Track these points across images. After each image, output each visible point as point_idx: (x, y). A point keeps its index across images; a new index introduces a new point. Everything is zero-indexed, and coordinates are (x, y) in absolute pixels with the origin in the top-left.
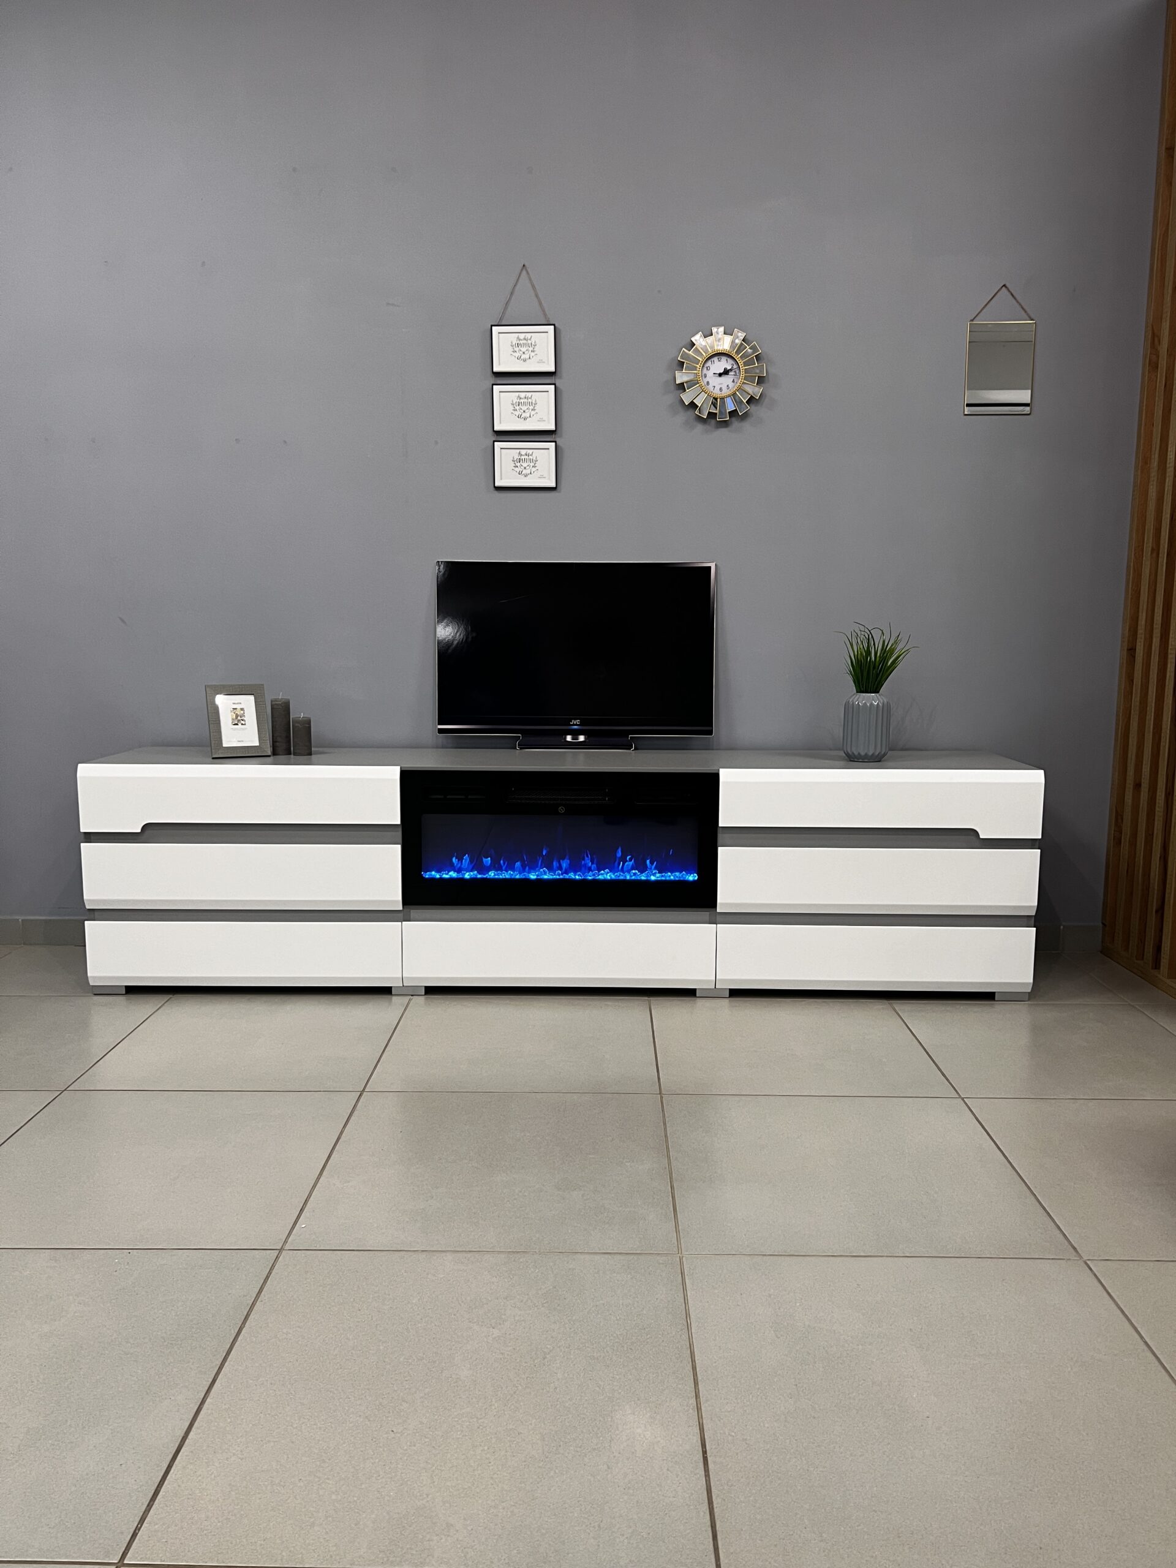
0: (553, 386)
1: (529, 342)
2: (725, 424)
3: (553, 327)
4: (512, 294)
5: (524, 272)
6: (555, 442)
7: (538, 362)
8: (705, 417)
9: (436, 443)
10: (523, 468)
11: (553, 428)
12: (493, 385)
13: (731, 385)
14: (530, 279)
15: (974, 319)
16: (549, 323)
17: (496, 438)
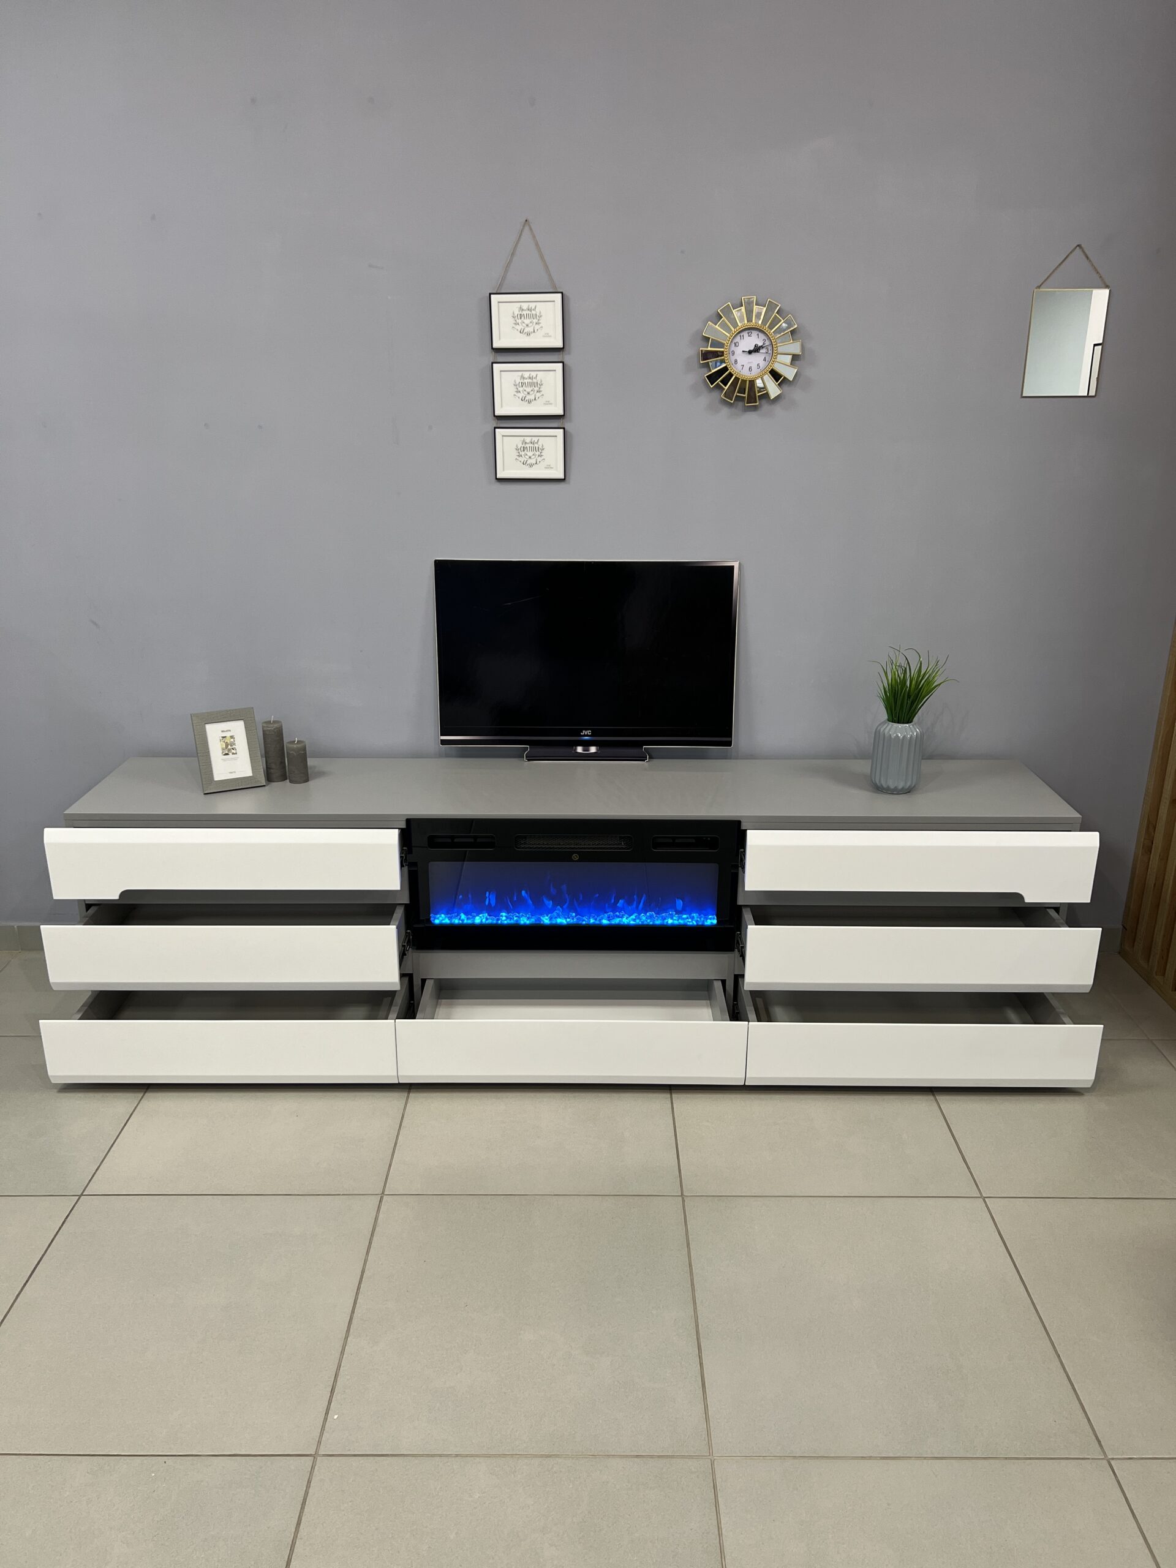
0: (561, 364)
1: (533, 312)
2: (755, 408)
3: (560, 295)
4: (513, 254)
5: (527, 228)
6: (564, 428)
7: (544, 336)
8: (732, 402)
9: (430, 428)
10: (528, 457)
11: (561, 412)
12: (492, 363)
13: (762, 364)
14: (534, 237)
15: (1041, 285)
16: (556, 291)
17: (497, 424)
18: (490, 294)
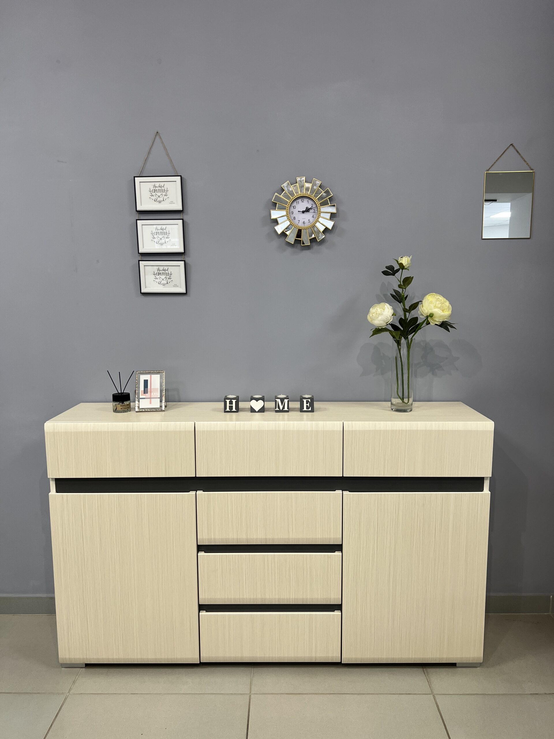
0: (181, 221)
1: (163, 188)
2: (308, 248)
3: (180, 177)
4: (149, 153)
5: (158, 137)
6: (184, 261)
7: (170, 203)
8: (293, 243)
9: (98, 261)
10: (162, 279)
11: (182, 250)
12: (137, 220)
13: (312, 220)
14: (162, 143)
15: (489, 169)
16: (177, 175)
17: (141, 259)
18: (134, 177)
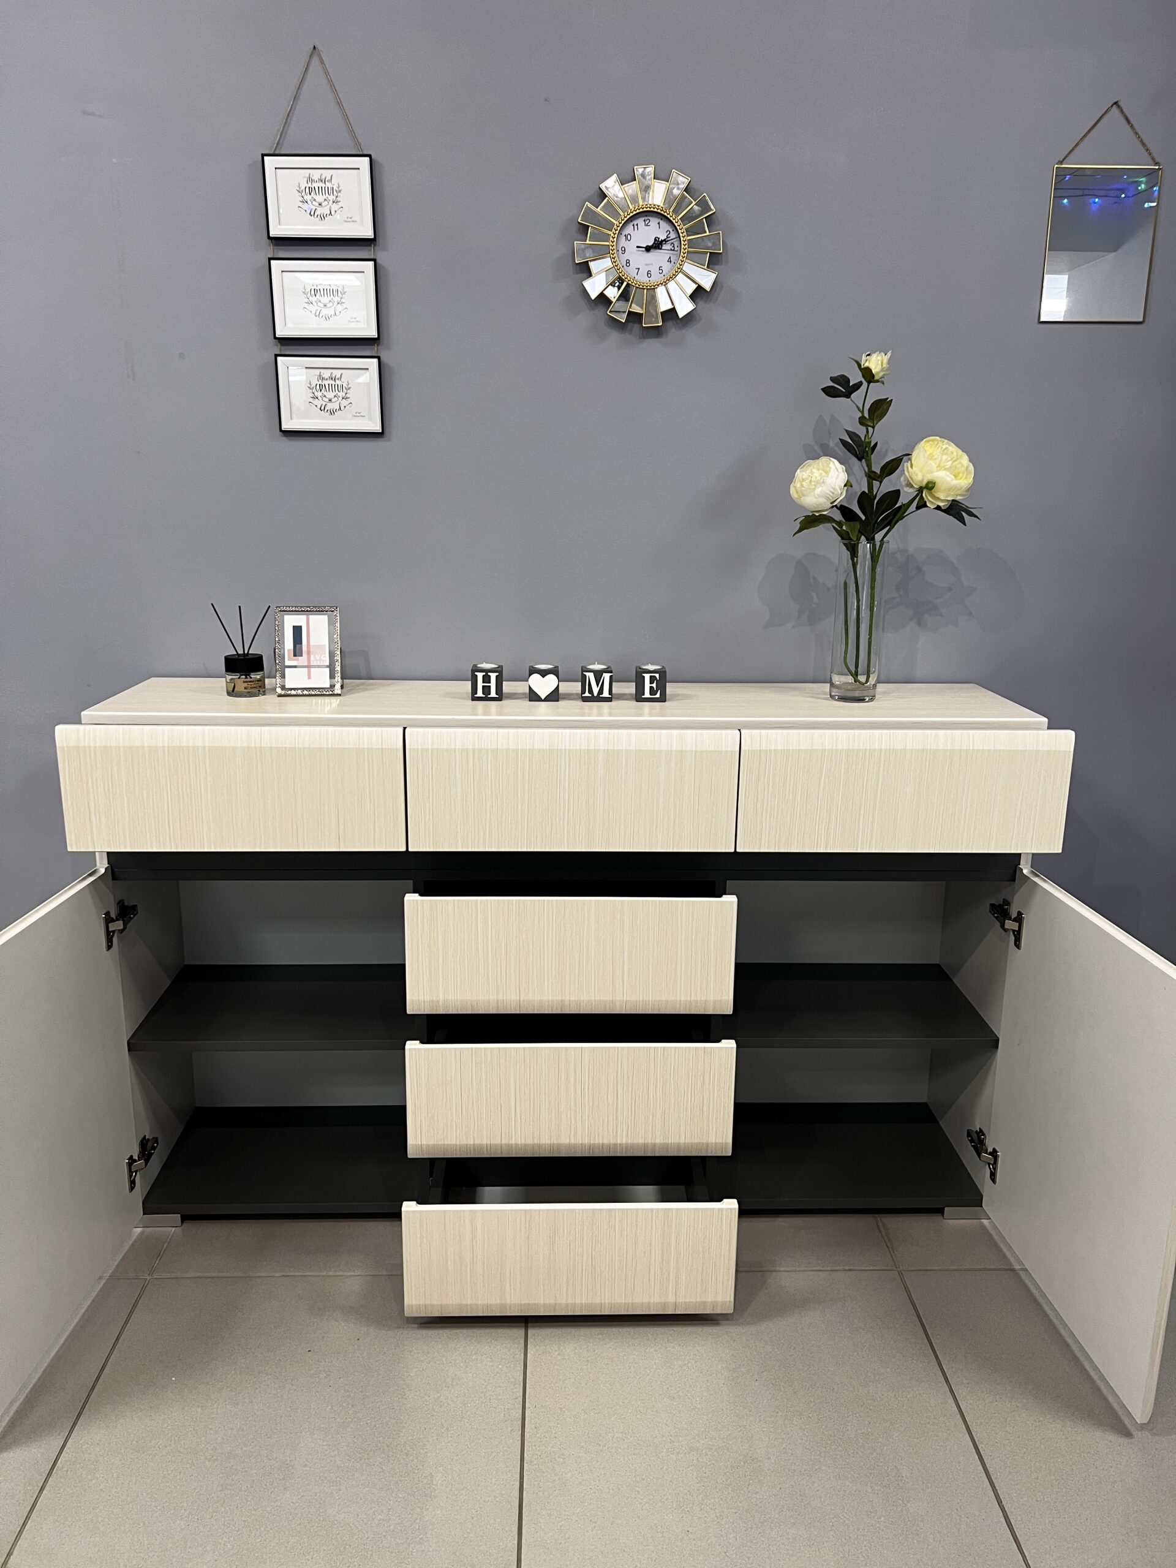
0: (371, 263)
1: (328, 185)
2: (656, 332)
3: (367, 159)
4: (296, 98)
5: (315, 61)
6: (379, 358)
7: (345, 221)
8: (624, 321)
10: (327, 400)
11: (373, 333)
12: (270, 259)
13: (666, 267)
14: (326, 73)
15: (1064, 160)
16: (361, 153)
17: (280, 350)
18: (263, 155)
